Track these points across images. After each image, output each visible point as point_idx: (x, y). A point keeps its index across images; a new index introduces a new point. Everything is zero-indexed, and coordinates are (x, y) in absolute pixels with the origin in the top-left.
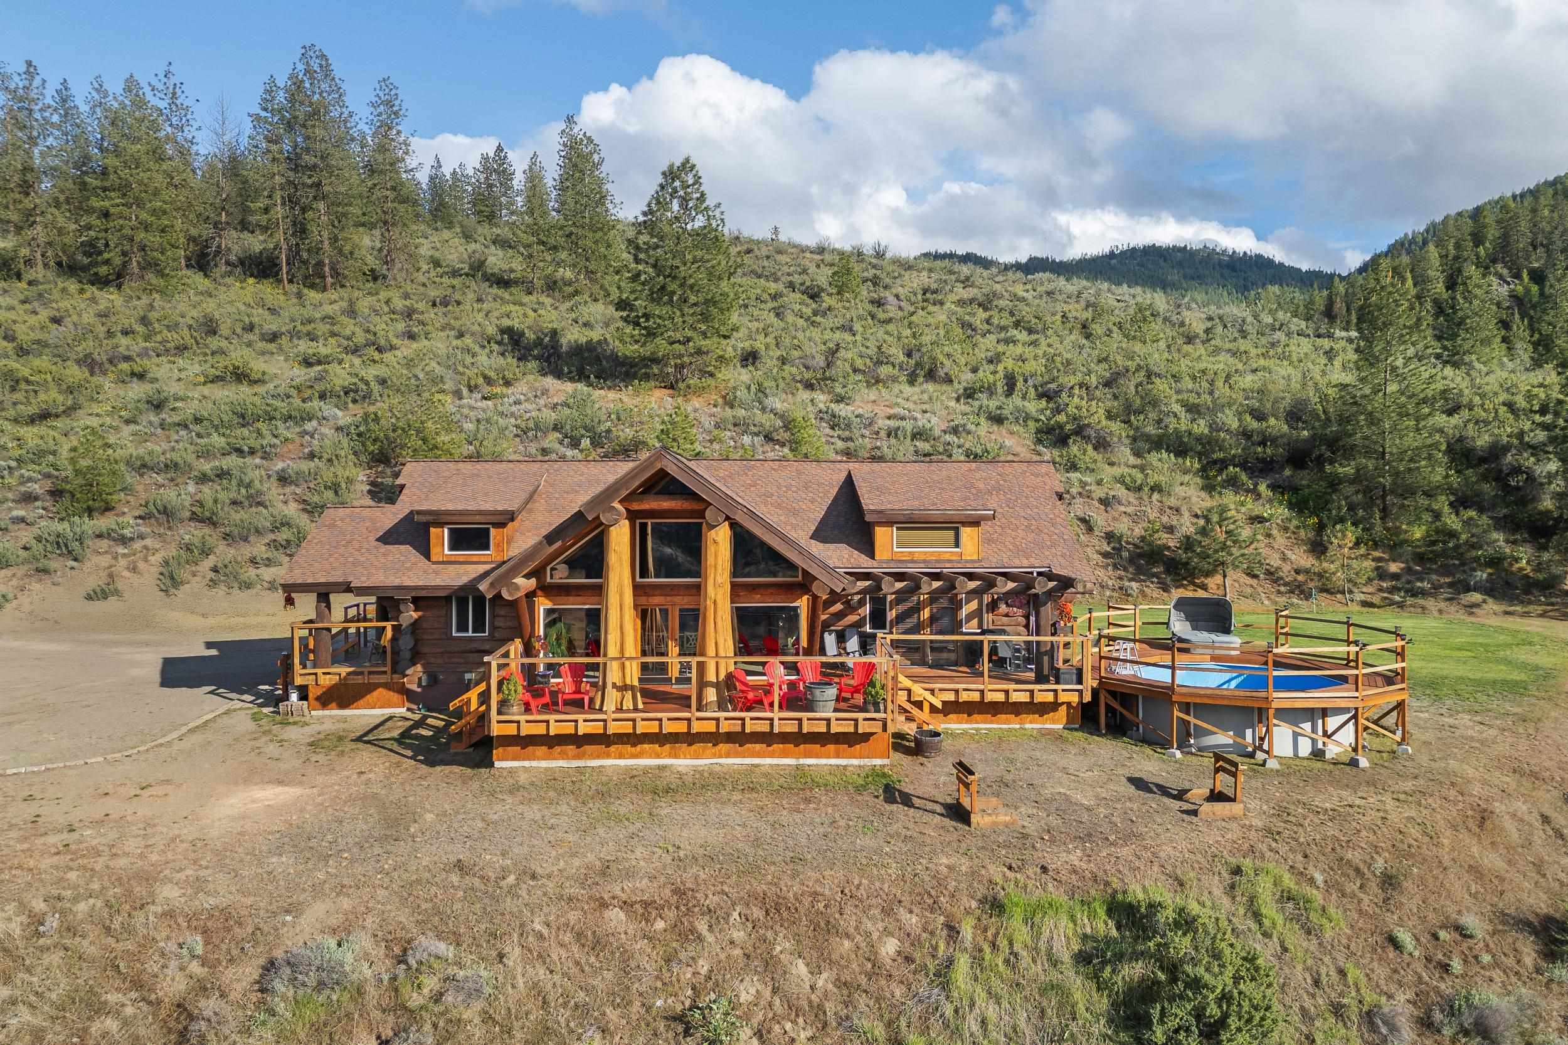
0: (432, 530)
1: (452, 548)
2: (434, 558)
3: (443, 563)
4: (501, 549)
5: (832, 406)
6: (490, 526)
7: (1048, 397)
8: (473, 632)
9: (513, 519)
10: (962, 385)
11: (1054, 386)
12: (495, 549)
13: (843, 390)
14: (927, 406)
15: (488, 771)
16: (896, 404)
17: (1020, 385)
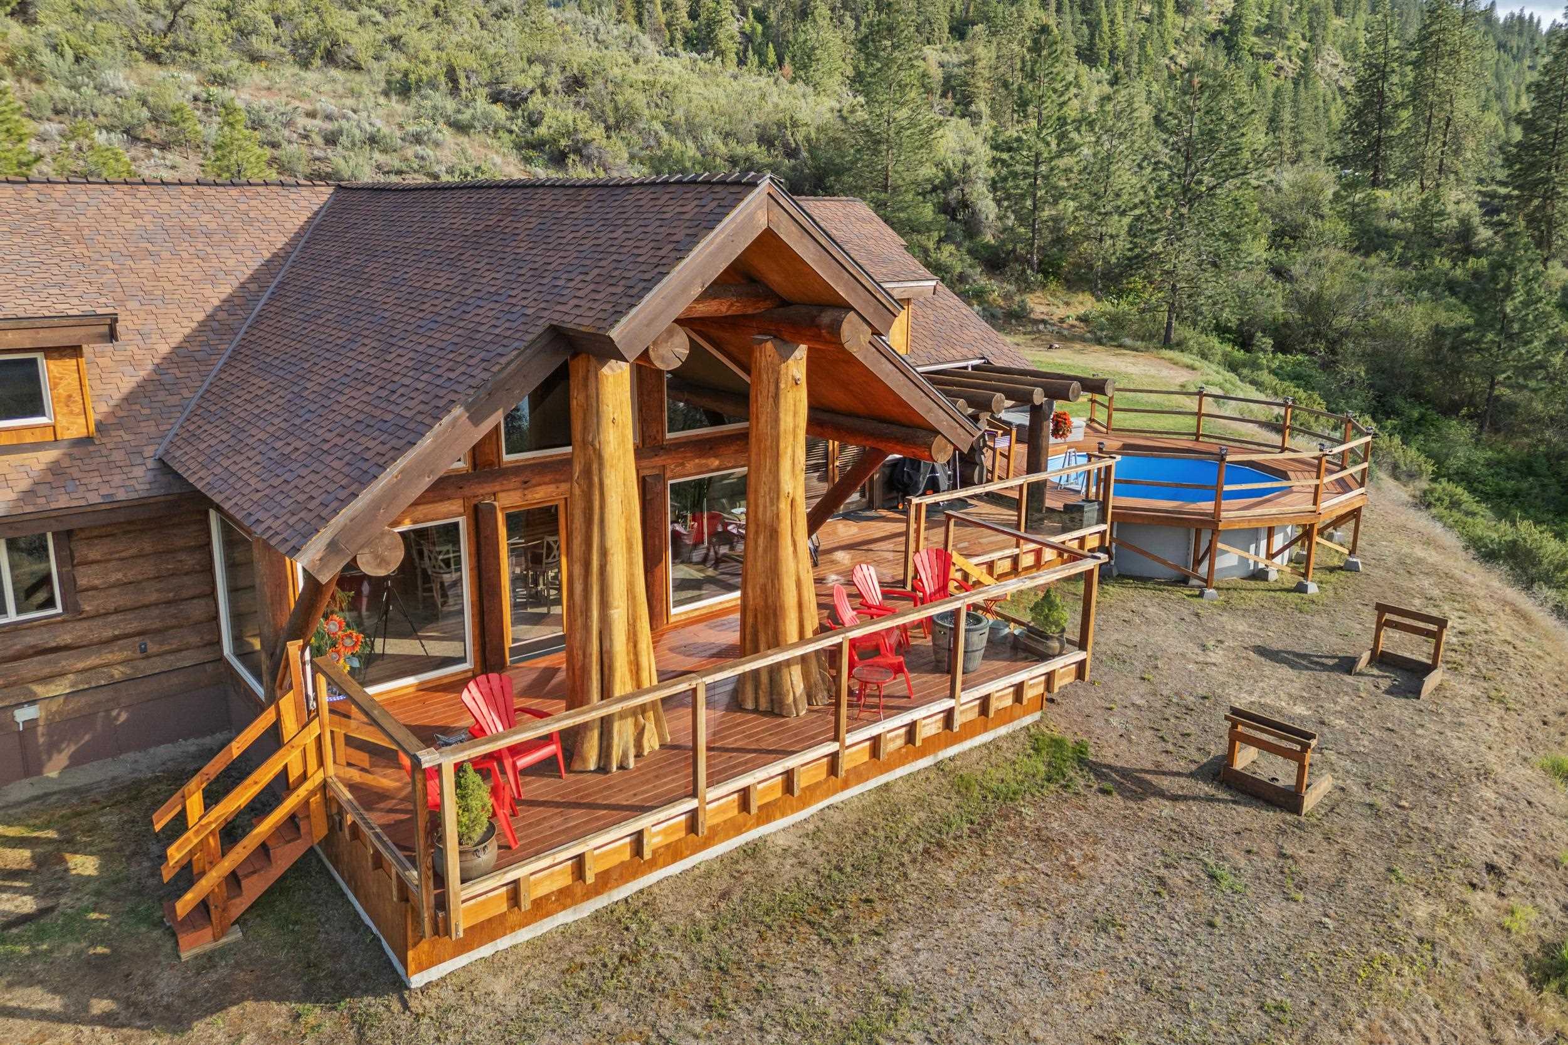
4: (77, 408)
5: (214, 90)
6: (39, 357)
7: (503, 101)
8: (19, 611)
9: (112, 336)
10: (380, 77)
11: (508, 87)
12: (62, 410)
13: (219, 68)
14: (350, 102)
15: (396, 1006)
16: (305, 94)
17: (463, 82)
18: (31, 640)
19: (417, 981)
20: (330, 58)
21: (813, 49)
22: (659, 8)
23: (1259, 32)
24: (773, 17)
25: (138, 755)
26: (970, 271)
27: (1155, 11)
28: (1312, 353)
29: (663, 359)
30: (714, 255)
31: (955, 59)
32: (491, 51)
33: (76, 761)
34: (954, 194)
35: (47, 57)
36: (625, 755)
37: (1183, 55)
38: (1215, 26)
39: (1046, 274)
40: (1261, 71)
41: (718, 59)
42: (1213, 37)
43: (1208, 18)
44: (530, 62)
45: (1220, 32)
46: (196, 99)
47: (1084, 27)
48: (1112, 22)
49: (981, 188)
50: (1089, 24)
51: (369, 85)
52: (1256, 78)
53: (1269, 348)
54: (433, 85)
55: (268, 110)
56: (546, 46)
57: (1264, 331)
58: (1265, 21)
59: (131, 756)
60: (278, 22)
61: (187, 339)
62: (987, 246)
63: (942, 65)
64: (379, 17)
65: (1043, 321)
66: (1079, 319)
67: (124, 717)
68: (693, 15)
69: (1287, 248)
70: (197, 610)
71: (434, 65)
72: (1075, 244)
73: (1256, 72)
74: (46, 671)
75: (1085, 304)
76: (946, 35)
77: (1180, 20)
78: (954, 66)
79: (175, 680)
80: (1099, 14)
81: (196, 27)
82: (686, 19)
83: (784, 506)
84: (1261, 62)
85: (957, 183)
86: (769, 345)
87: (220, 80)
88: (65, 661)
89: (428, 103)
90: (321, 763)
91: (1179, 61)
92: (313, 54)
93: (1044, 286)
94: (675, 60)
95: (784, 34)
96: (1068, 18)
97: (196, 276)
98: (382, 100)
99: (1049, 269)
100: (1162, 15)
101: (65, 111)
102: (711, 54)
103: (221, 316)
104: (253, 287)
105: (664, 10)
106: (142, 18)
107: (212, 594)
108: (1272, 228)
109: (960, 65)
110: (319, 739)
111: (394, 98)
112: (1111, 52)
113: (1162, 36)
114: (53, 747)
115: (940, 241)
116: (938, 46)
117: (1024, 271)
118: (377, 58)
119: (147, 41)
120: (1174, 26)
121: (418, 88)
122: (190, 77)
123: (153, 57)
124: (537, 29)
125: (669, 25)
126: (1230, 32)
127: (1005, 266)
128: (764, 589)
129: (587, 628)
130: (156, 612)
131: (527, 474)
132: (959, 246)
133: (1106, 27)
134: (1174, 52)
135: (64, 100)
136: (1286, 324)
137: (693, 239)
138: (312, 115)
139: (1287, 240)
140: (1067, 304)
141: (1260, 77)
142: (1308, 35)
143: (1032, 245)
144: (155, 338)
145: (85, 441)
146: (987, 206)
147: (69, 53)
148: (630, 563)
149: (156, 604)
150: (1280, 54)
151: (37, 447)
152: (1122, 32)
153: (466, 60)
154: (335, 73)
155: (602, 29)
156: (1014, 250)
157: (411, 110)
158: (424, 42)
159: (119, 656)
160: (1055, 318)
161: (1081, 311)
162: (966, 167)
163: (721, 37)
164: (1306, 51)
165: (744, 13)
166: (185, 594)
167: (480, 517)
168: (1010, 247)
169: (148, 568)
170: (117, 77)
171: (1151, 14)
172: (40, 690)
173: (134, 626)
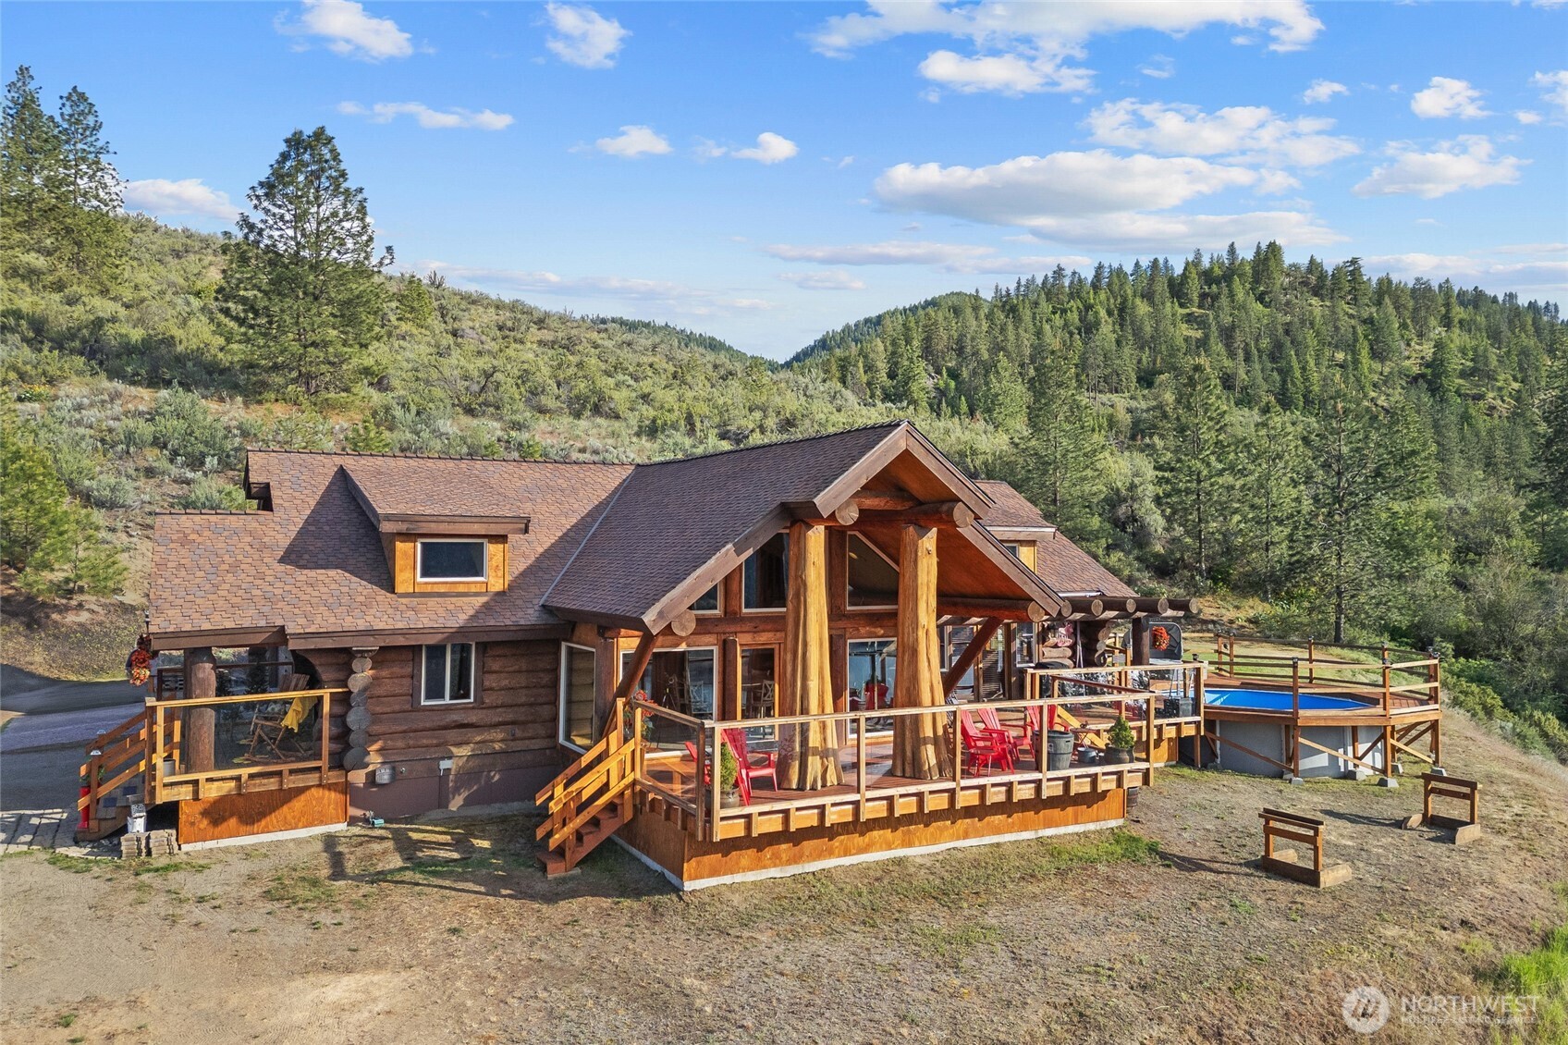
0: (399, 545)
1: (424, 574)
2: (400, 589)
3: (413, 595)
4: (500, 573)
5: (513, 434)
6: (485, 541)
7: (729, 438)
8: (451, 698)
9: (526, 531)
10: (634, 422)
11: (732, 428)
12: (492, 573)
13: (518, 418)
14: (610, 441)
15: (675, 898)
16: (578, 436)
17: (698, 425)
18: (456, 717)
19: (689, 886)
20: (597, 410)
21: (997, 395)
22: (862, 370)
23: (1463, 375)
24: (965, 374)
25: (503, 805)
26: (1137, 574)
27: (1349, 357)
28: (1496, 659)
29: (843, 518)
30: (874, 462)
31: (1144, 405)
32: (721, 402)
33: (468, 802)
34: (1122, 510)
35: (398, 412)
36: (815, 781)
37: (1383, 398)
38: (1416, 370)
39: (1215, 581)
40: (1471, 411)
41: (911, 407)
42: (1415, 380)
43: (1407, 363)
44: (751, 410)
45: (1423, 376)
46: (499, 440)
47: (1275, 374)
48: (1304, 369)
49: (1149, 503)
50: (1280, 371)
51: (625, 429)
52: (1465, 418)
53: (1450, 652)
54: (675, 427)
55: (552, 447)
56: (764, 398)
57: (1443, 636)
58: (1470, 364)
59: (498, 805)
60: (559, 385)
61: (553, 545)
62: (1157, 556)
63: (1129, 411)
64: (631, 382)
65: (1213, 622)
66: (1249, 621)
67: (497, 777)
68: (892, 376)
69: (1473, 563)
70: (545, 711)
71: (676, 413)
72: (1243, 554)
73: (1466, 412)
74: (459, 739)
75: (1255, 607)
76: (1134, 384)
77: (1377, 366)
78: (1143, 411)
79: (529, 757)
80: (1289, 362)
81: (501, 389)
82: (885, 378)
83: (921, 633)
84: (1470, 402)
85: (1125, 500)
86: (911, 528)
87: (518, 426)
88: (469, 733)
89: (670, 441)
90: (633, 769)
91: (1379, 402)
92: (584, 407)
93: (1213, 591)
94: (873, 409)
95: (976, 388)
96: (1257, 366)
97: (557, 512)
98: (634, 439)
99: (1218, 576)
100: (1356, 362)
101: (408, 449)
102: (905, 404)
103: (571, 534)
104: (589, 519)
105: (865, 372)
106: (461, 385)
107: (555, 703)
108: (1454, 544)
109: (1148, 410)
110: (633, 752)
111: (644, 438)
112: (1304, 396)
113: (1358, 380)
114: (457, 790)
115: (1108, 548)
116: (1127, 394)
117: (1193, 577)
118: (632, 410)
119: (465, 400)
120: (1371, 370)
121: (663, 431)
122: (497, 425)
123: (469, 411)
124: (758, 386)
125: (869, 384)
126: (1434, 375)
127: (1174, 572)
128: (908, 690)
129: (794, 694)
130: (523, 709)
131: (758, 624)
132: (1128, 553)
133: (1298, 374)
134: (1373, 394)
135: (408, 442)
136: (1471, 633)
137: (862, 454)
138: (583, 451)
139: (1471, 556)
140: (1237, 608)
141: (1471, 417)
142: (1519, 376)
143: (1200, 553)
144: (536, 544)
145: (501, 594)
146: (1156, 520)
147: (414, 409)
148: (821, 655)
149: (522, 705)
150: (1491, 395)
151: (477, 594)
152: (1315, 377)
153: (702, 408)
154: (599, 420)
155: (810, 386)
156: (1182, 559)
157: (656, 446)
158: (669, 397)
159: (501, 736)
160: (1225, 619)
161: (1251, 614)
162: (1132, 487)
163: (913, 388)
164: (1518, 391)
165: (938, 372)
166: (541, 700)
167: (726, 648)
168: (1178, 555)
169: (522, 680)
170: (447, 426)
171: (1345, 360)
172: (454, 750)
173: (510, 717)
